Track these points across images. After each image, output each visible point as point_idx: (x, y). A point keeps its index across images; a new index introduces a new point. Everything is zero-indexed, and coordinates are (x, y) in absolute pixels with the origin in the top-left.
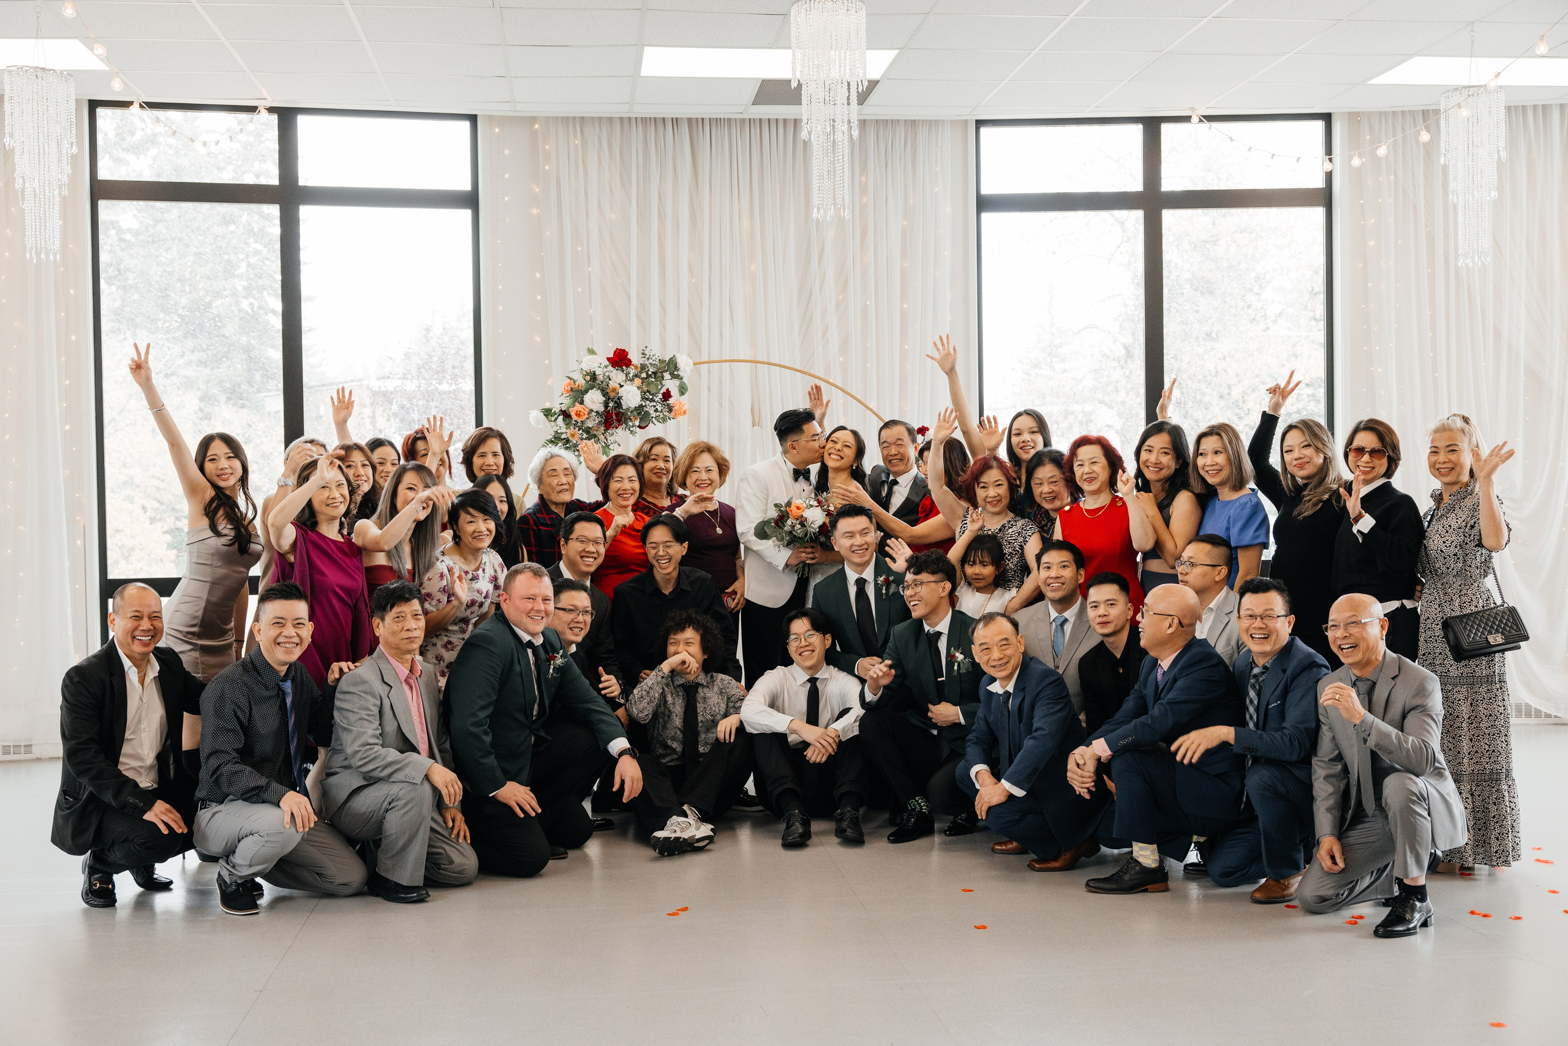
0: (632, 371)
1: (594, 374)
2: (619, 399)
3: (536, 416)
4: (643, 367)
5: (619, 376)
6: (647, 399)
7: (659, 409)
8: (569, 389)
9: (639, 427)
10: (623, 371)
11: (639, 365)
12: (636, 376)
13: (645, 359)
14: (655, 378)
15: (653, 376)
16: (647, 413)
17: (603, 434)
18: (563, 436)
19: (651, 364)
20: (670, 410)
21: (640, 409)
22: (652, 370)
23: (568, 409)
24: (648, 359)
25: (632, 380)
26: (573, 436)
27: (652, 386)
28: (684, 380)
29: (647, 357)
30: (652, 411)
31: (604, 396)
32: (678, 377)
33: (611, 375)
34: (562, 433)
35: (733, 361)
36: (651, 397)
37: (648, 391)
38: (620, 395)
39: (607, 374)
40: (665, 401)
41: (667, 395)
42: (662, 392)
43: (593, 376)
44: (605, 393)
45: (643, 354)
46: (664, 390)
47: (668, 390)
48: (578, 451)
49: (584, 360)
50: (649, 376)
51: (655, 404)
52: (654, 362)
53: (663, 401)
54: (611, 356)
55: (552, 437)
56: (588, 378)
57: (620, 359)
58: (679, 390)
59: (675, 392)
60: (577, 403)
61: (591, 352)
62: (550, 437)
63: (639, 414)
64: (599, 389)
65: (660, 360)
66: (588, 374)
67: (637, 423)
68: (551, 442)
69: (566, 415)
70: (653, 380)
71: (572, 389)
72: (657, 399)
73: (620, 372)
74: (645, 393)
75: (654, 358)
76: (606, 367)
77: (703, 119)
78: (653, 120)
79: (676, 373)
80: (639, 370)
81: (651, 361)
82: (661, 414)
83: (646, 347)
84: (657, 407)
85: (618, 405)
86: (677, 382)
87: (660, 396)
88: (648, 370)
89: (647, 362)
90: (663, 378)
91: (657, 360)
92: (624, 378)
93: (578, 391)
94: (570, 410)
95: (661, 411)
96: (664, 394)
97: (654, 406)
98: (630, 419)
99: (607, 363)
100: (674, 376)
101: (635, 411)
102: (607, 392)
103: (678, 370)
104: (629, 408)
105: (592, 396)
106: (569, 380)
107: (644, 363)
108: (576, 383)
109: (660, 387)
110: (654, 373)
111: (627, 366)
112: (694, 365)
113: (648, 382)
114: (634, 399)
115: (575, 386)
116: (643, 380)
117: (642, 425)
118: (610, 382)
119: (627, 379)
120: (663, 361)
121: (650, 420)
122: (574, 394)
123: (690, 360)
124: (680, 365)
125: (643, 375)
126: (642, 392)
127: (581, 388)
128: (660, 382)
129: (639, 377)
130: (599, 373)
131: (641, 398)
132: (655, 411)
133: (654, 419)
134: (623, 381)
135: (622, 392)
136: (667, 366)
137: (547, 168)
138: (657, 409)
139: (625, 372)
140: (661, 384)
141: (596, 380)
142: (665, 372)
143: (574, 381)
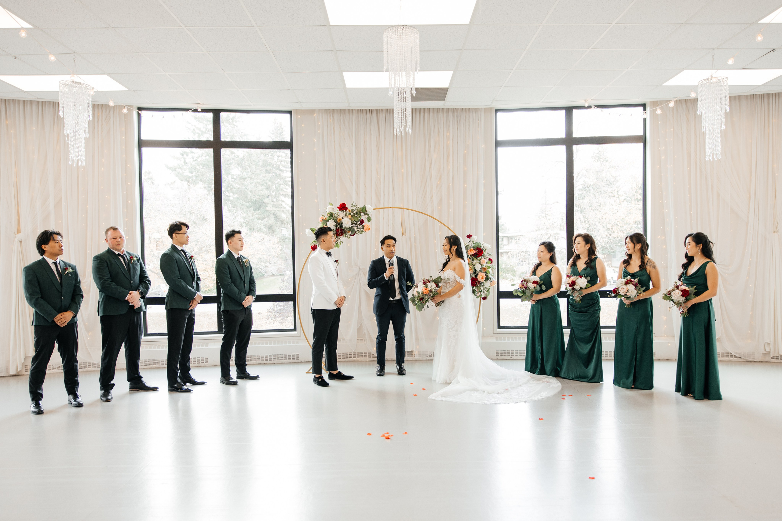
0: (348, 212)
1: (332, 214)
2: (342, 224)
3: (308, 231)
4: (352, 211)
5: (342, 214)
6: (354, 224)
8: (321, 220)
9: (351, 235)
10: (344, 212)
11: (351, 210)
12: (350, 214)
14: (357, 215)
15: (356, 214)
16: (354, 230)
17: (336, 238)
19: (355, 209)
20: (363, 228)
21: (351, 228)
22: (355, 211)
24: (354, 207)
25: (347, 216)
27: (355, 218)
28: (370, 216)
30: (356, 229)
31: (335, 222)
32: (367, 214)
33: (339, 214)
35: (390, 208)
36: (356, 223)
37: (354, 221)
39: (337, 213)
41: (362, 222)
43: (331, 215)
44: (336, 222)
45: (352, 205)
46: (361, 220)
49: (328, 208)
50: (354, 215)
51: (357, 226)
53: (361, 225)
54: (339, 206)
56: (329, 215)
57: (343, 207)
58: (368, 220)
59: (365, 221)
61: (331, 204)
63: (350, 230)
64: (333, 219)
66: (329, 213)
67: (350, 234)
68: (314, 242)
70: (356, 216)
71: (323, 220)
72: (358, 224)
73: (342, 213)
75: (356, 207)
76: (337, 211)
77: (382, 109)
78: (362, 110)
80: (351, 212)
81: (355, 208)
82: (359, 230)
83: (353, 202)
85: (341, 226)
86: (367, 216)
87: (359, 222)
89: (354, 208)
90: (360, 215)
91: (358, 208)
92: (344, 215)
93: (325, 221)
95: (360, 229)
96: (361, 222)
97: (357, 227)
98: (347, 232)
99: (337, 209)
100: (366, 214)
101: (349, 228)
102: (337, 221)
103: (367, 211)
104: (346, 228)
105: (331, 222)
106: (322, 216)
107: (352, 209)
108: (325, 218)
109: (359, 219)
110: (357, 213)
111: (346, 210)
112: (374, 209)
113: (354, 217)
114: (348, 224)
115: (325, 219)
116: (352, 216)
117: (352, 235)
118: (338, 217)
119: (345, 215)
120: (361, 208)
121: (355, 232)
122: (323, 222)
123: (372, 207)
124: (367, 209)
125: (352, 214)
126: (352, 221)
127: (327, 219)
128: (359, 216)
129: (351, 215)
130: (334, 213)
131: (351, 223)
132: (357, 228)
133: (357, 232)
134: (344, 216)
135: (343, 221)
136: (362, 210)
137: (319, 131)
138: (358, 228)
139: (345, 213)
140: (360, 217)
141: (333, 216)
142: (361, 212)
143: (324, 216)
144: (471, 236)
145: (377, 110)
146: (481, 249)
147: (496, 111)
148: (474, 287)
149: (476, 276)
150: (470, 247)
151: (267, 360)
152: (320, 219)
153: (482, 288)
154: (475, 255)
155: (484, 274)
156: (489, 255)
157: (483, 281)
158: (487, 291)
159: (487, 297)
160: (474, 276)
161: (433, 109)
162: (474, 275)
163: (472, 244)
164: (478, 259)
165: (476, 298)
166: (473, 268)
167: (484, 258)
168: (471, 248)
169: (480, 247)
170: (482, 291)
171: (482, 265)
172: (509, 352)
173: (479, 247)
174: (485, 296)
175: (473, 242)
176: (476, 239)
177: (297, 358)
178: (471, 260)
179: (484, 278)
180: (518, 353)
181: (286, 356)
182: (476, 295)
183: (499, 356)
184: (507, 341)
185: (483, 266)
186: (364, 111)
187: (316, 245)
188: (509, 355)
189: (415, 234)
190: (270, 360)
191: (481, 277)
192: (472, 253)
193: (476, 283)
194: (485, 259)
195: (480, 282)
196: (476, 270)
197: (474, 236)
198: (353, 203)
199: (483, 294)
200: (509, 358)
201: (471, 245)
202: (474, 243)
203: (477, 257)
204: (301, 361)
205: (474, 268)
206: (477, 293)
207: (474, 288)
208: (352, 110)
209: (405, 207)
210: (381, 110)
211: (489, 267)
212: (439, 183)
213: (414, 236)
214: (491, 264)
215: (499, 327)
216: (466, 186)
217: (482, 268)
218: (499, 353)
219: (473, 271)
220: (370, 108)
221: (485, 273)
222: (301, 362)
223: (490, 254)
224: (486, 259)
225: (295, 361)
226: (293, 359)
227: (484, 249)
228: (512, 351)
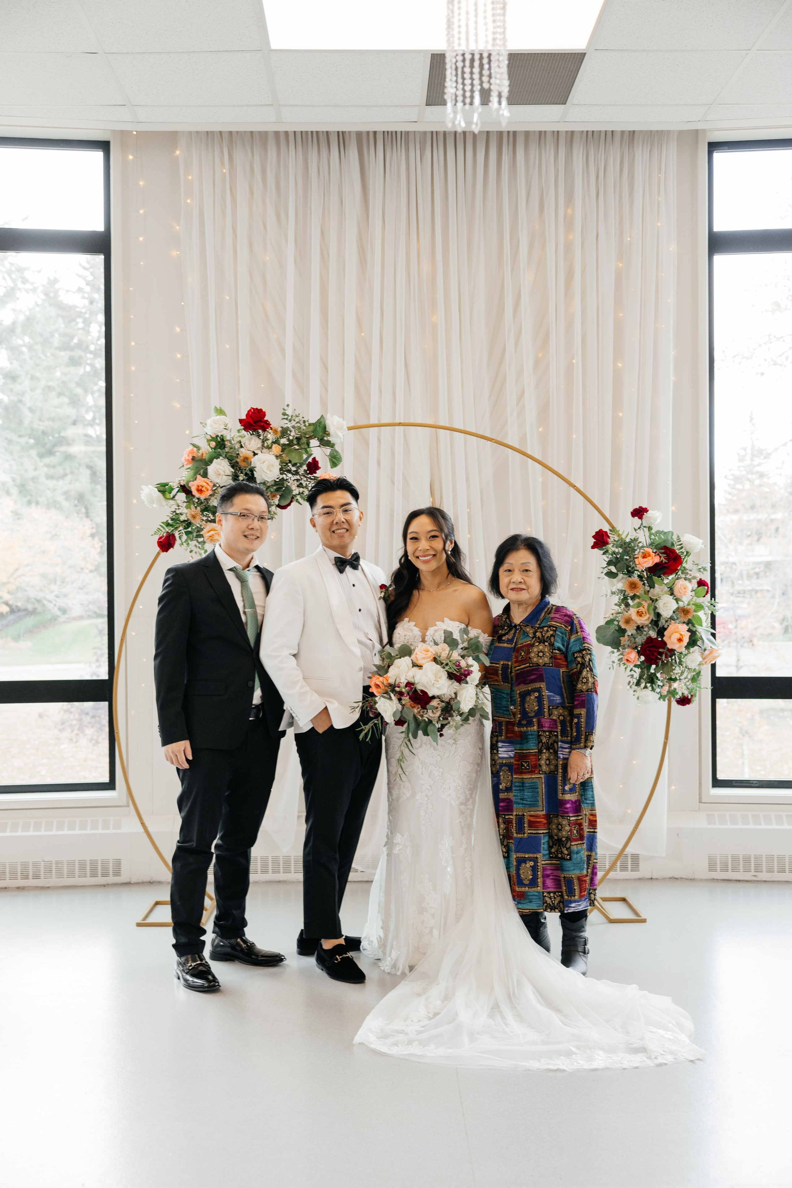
0: (271, 436)
1: (223, 440)
2: (252, 470)
3: (149, 491)
4: (285, 432)
5: (253, 441)
6: (289, 471)
7: (304, 485)
8: (190, 458)
9: (279, 506)
10: (259, 436)
11: (280, 429)
12: (276, 442)
13: (286, 422)
14: (298, 444)
15: (295, 442)
16: (289, 490)
18: (182, 518)
19: (293, 427)
21: (280, 486)
22: (293, 434)
23: (188, 482)
24: (290, 421)
25: (269, 448)
26: (194, 517)
27: (294, 454)
28: (337, 448)
29: (290, 418)
30: (294, 487)
31: (233, 467)
32: (329, 444)
33: (243, 441)
34: (181, 514)
35: (400, 424)
36: (294, 469)
37: (290, 462)
38: (252, 465)
39: (237, 439)
40: (311, 473)
41: (313, 466)
42: (307, 463)
43: (220, 443)
44: (234, 463)
45: (284, 414)
46: (310, 460)
47: (314, 459)
48: (202, 536)
49: (209, 422)
50: (291, 443)
51: (298, 477)
52: (299, 425)
53: (309, 474)
54: (244, 417)
55: (168, 518)
56: (213, 444)
57: (256, 421)
58: (331, 460)
59: (324, 461)
60: (199, 476)
61: (220, 412)
62: (167, 518)
63: (277, 490)
64: (226, 457)
65: (304, 422)
66: (213, 439)
67: (276, 501)
68: (168, 525)
69: (185, 489)
70: (297, 447)
71: (193, 459)
72: (301, 471)
73: (255, 438)
74: (287, 464)
75: (297, 420)
76: (239, 431)
77: (374, 132)
79: (325, 438)
80: (279, 434)
81: (293, 423)
83: (288, 405)
84: (302, 482)
85: (251, 478)
86: (328, 451)
87: (305, 467)
88: (290, 435)
89: (289, 425)
90: (308, 444)
91: (301, 422)
92: (260, 445)
93: (201, 460)
94: (190, 484)
96: (309, 465)
97: (297, 480)
99: (239, 426)
100: (325, 443)
101: (273, 485)
102: (237, 462)
103: (328, 435)
104: (264, 483)
105: (218, 467)
106: (191, 447)
107: (285, 426)
108: (201, 451)
109: (305, 456)
110: (298, 439)
111: (264, 430)
112: (350, 429)
113: (290, 451)
114: (270, 471)
115: (200, 454)
116: (284, 447)
117: (284, 503)
118: (242, 449)
119: (263, 445)
120: (310, 425)
121: (293, 498)
122: (196, 464)
123: (344, 422)
124: (331, 429)
125: (284, 441)
126: (282, 462)
127: (206, 457)
128: (306, 449)
129: (279, 445)
130: (228, 438)
131: (281, 469)
132: (298, 486)
133: (298, 497)
134: (258, 448)
135: (255, 461)
136: (314, 431)
137: (189, 201)
138: (301, 484)
139: (262, 437)
140: (307, 452)
141: (225, 447)
142: (311, 438)
143: (198, 448)
144: (646, 510)
145: (359, 134)
146: (674, 551)
147: (713, 146)
148: (654, 666)
149: (661, 632)
150: (640, 545)
151: (27, 878)
152: (185, 456)
153: (678, 670)
154: (658, 570)
155: (685, 627)
156: (699, 570)
157: (679, 648)
158: (694, 679)
159: (693, 699)
160: (653, 634)
161: (527, 134)
162: (654, 629)
163: (647, 533)
164: (666, 581)
165: (659, 699)
166: (652, 607)
167: (685, 579)
168: (646, 549)
169: (673, 544)
170: (675, 680)
171: (677, 600)
172: (747, 860)
173: (669, 545)
174: (686, 693)
175: (650, 528)
176: (658, 521)
177: (117, 873)
178: (644, 584)
179: (686, 640)
180: (776, 862)
181: (82, 865)
182: (658, 690)
183: (719, 869)
184: (740, 826)
185: (681, 604)
186: (323, 140)
187: (173, 536)
188: (747, 870)
189: (469, 507)
190: (36, 877)
191: (676, 636)
192: (650, 562)
193: (661, 654)
194: (687, 583)
195: (672, 652)
196: (658, 615)
197: (654, 512)
198: (286, 408)
199: (681, 688)
200: (748, 876)
201: (643, 538)
202: (653, 531)
203: (664, 574)
204: (127, 881)
205: (655, 608)
206: (661, 684)
207: (652, 671)
208: (286, 133)
209: (441, 423)
210: (371, 136)
211: (699, 607)
212: (540, 355)
213: (468, 512)
214: (704, 596)
215: (717, 783)
216: (620, 365)
217: (678, 608)
218: (718, 863)
219: (652, 617)
220: (340, 130)
221: (687, 624)
222: (128, 884)
223: (704, 566)
224: (690, 580)
225: (111, 879)
226: (105, 875)
227: (683, 550)
228: (756, 857)
